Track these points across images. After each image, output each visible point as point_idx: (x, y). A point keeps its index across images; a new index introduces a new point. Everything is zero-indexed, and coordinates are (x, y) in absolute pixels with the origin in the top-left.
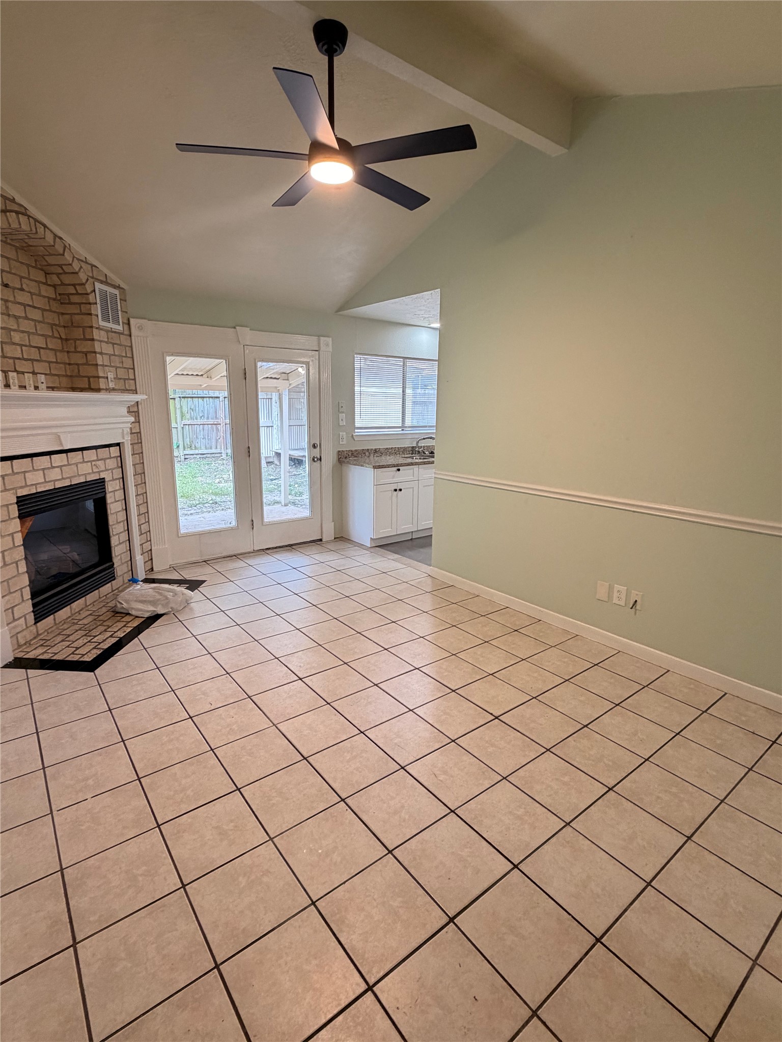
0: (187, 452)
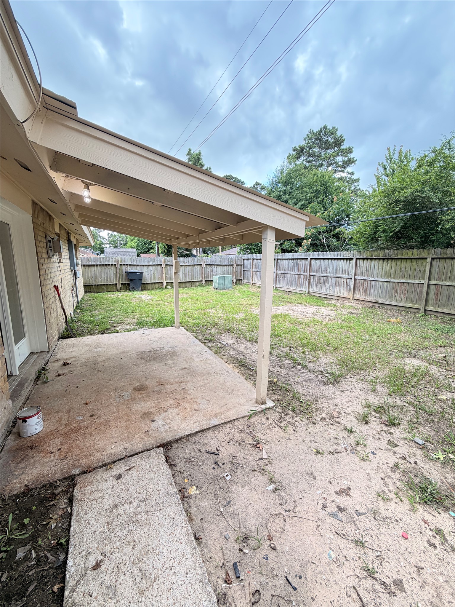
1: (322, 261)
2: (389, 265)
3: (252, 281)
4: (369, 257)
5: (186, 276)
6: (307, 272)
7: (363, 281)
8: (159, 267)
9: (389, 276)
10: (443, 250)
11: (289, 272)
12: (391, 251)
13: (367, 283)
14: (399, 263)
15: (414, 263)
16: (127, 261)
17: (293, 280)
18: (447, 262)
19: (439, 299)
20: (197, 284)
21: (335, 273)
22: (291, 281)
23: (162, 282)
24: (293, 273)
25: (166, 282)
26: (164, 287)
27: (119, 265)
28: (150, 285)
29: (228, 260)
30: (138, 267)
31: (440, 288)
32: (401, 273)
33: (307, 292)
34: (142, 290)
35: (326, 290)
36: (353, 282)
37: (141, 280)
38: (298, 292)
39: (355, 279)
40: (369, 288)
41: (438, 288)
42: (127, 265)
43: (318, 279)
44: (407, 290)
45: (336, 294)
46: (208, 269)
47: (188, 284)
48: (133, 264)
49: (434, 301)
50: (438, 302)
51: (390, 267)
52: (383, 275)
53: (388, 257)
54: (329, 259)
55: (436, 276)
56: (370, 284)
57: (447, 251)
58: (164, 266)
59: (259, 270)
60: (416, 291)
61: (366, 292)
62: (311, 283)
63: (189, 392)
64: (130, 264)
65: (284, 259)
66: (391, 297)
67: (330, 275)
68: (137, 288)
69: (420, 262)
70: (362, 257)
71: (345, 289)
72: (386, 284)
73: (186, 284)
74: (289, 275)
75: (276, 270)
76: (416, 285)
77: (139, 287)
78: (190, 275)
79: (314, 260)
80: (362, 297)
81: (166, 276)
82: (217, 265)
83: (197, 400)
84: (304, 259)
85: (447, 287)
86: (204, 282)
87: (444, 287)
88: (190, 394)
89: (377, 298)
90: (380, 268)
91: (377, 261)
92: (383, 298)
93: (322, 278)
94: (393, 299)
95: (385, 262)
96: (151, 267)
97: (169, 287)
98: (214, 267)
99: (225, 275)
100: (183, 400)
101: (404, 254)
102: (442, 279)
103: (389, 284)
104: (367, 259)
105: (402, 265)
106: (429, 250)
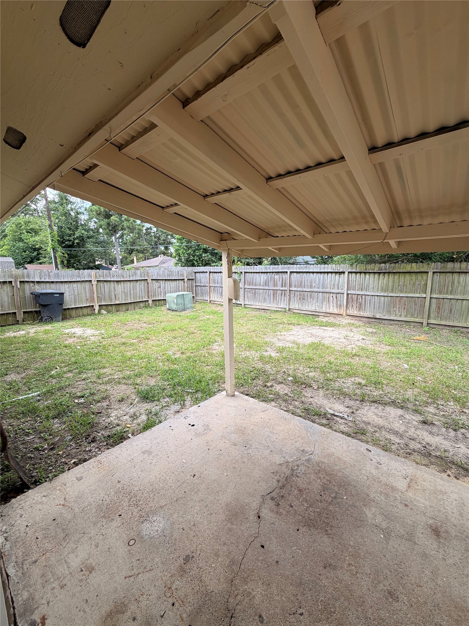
1: (305, 274)
2: (386, 279)
3: (210, 298)
4: (363, 271)
5: (126, 296)
6: (285, 287)
7: (356, 296)
8: (88, 284)
9: (386, 290)
10: (443, 264)
11: (261, 287)
12: (388, 265)
13: (362, 298)
14: (397, 276)
15: (414, 276)
16: (32, 275)
17: (266, 297)
18: (448, 276)
19: (440, 312)
20: (142, 305)
21: (321, 288)
22: (265, 297)
23: (93, 306)
24: (267, 288)
25: (100, 306)
26: (96, 311)
27: (18, 283)
28: (74, 310)
29: (178, 274)
30: (53, 286)
31: (442, 302)
32: (400, 287)
33: (287, 309)
34: (63, 319)
35: (311, 306)
36: (345, 297)
37: (62, 304)
38: (275, 309)
39: (348, 294)
40: (363, 302)
41: (440, 302)
42: (33, 282)
43: (300, 295)
44: (406, 304)
45: (324, 310)
46: (154, 285)
47: (130, 306)
48: (43, 280)
49: (436, 314)
50: (439, 315)
51: (386, 281)
52: (379, 289)
53: (384, 271)
54: (313, 273)
55: (437, 289)
56: (365, 299)
57: (447, 265)
58: (94, 283)
59: (218, 285)
60: (416, 304)
61: (360, 307)
62: (292, 299)
64: (39, 280)
65: (254, 273)
66: (389, 312)
67: (315, 290)
68: (56, 317)
69: (419, 276)
70: (354, 270)
71: (335, 305)
72: (383, 298)
73: (127, 306)
74: (261, 291)
75: (244, 285)
76: (416, 299)
77: (59, 316)
78: (132, 293)
79: (295, 274)
80: (356, 313)
81: (98, 297)
82: (166, 280)
84: (281, 272)
85: (449, 300)
86: (150, 302)
87: (445, 300)
89: (374, 313)
90: (376, 282)
91: (372, 275)
92: (380, 313)
93: (306, 294)
94: (392, 313)
95: (381, 276)
96: (75, 285)
97: (104, 312)
98: (161, 282)
99: (184, 293)
101: (402, 267)
102: (443, 293)
103: (386, 298)
104: (360, 273)
105: (400, 279)
106: (428, 264)
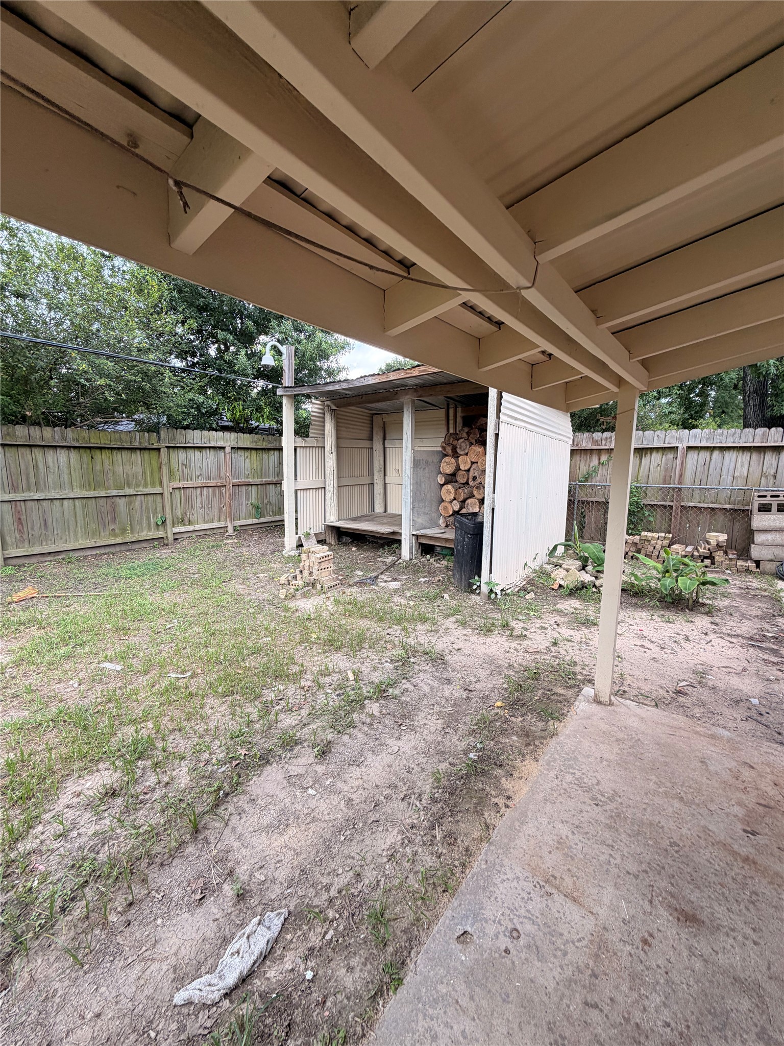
0: (177, 530)
18: (22, 454)
19: (25, 529)
31: (23, 507)
41: (19, 508)
49: (18, 536)
50: (25, 536)
57: (14, 430)
63: (739, 811)
83: (732, 781)
85: (36, 502)
87: (29, 504)
88: (740, 803)
100: (772, 804)
102: (20, 489)
